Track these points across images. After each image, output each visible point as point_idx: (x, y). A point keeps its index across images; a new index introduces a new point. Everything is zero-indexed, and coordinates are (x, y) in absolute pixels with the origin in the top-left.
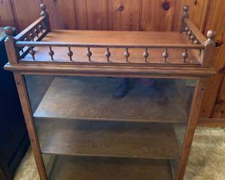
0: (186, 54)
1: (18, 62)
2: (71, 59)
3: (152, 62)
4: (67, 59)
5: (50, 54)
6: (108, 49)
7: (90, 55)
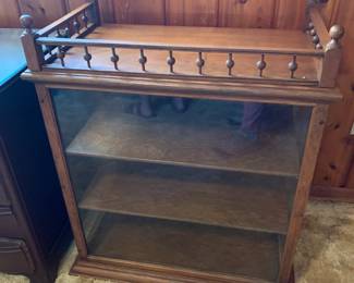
0: (295, 63)
1: (41, 69)
2: (116, 68)
3: (239, 76)
4: (110, 67)
5: (85, 58)
6: (171, 53)
7: (144, 61)
